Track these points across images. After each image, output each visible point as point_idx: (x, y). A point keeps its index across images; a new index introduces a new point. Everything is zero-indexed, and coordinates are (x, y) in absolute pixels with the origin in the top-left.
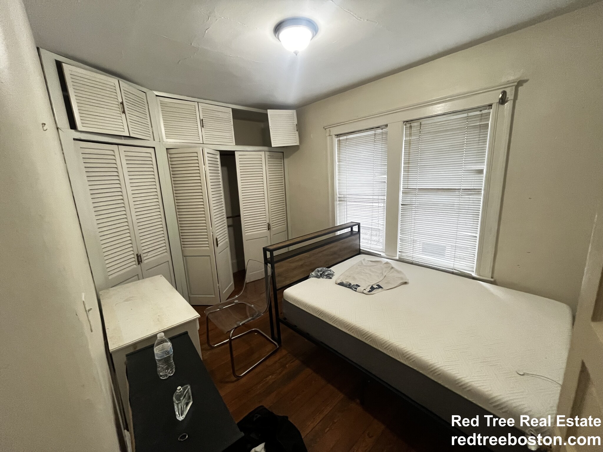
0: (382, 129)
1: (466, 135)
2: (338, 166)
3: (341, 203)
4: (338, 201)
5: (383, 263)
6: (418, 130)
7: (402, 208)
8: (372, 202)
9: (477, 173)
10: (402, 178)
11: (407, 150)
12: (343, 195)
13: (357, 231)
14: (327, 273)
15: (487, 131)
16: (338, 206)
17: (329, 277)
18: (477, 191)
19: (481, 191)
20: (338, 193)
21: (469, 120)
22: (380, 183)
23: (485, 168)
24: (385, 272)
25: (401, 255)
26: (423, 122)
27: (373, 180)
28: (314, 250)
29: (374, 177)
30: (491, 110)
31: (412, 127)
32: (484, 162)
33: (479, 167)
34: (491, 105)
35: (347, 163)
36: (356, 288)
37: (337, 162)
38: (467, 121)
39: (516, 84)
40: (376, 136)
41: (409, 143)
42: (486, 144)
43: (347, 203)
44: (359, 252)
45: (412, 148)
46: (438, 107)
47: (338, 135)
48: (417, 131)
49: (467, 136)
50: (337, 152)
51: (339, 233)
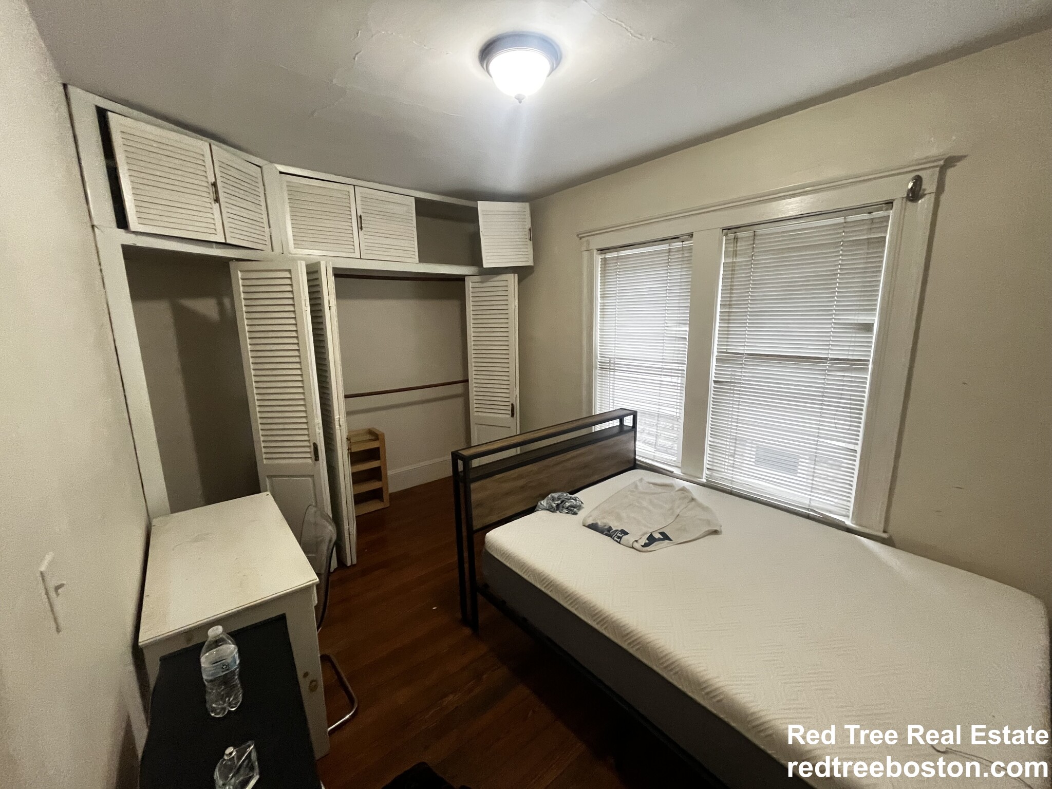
0: (683, 242)
1: (841, 257)
2: (600, 306)
3: (604, 372)
4: (599, 369)
5: (677, 489)
6: (751, 244)
7: (714, 387)
8: (661, 375)
9: (858, 329)
10: (717, 332)
11: (727, 282)
12: (608, 359)
13: (632, 425)
14: (569, 504)
15: (883, 252)
16: (598, 379)
17: (571, 510)
18: (859, 365)
19: (868, 365)
20: (600, 354)
21: (846, 230)
22: (675, 340)
23: (875, 320)
24: (678, 507)
25: (711, 476)
26: (761, 230)
27: (664, 333)
28: (549, 459)
29: (666, 328)
30: (891, 211)
31: (738, 240)
32: (875, 310)
33: (863, 319)
34: (892, 203)
35: (617, 301)
36: (620, 538)
37: (599, 299)
38: (844, 232)
39: (942, 163)
40: (671, 254)
41: (731, 269)
42: (880, 276)
43: (616, 373)
44: (633, 464)
45: (738, 278)
46: (789, 204)
47: (602, 250)
48: (747, 247)
49: (844, 258)
50: (599, 281)
51: (598, 428)
